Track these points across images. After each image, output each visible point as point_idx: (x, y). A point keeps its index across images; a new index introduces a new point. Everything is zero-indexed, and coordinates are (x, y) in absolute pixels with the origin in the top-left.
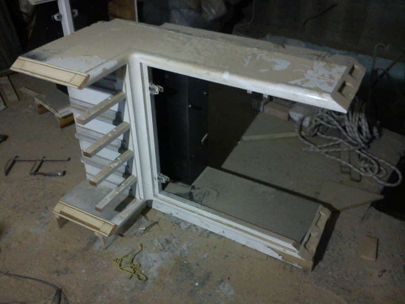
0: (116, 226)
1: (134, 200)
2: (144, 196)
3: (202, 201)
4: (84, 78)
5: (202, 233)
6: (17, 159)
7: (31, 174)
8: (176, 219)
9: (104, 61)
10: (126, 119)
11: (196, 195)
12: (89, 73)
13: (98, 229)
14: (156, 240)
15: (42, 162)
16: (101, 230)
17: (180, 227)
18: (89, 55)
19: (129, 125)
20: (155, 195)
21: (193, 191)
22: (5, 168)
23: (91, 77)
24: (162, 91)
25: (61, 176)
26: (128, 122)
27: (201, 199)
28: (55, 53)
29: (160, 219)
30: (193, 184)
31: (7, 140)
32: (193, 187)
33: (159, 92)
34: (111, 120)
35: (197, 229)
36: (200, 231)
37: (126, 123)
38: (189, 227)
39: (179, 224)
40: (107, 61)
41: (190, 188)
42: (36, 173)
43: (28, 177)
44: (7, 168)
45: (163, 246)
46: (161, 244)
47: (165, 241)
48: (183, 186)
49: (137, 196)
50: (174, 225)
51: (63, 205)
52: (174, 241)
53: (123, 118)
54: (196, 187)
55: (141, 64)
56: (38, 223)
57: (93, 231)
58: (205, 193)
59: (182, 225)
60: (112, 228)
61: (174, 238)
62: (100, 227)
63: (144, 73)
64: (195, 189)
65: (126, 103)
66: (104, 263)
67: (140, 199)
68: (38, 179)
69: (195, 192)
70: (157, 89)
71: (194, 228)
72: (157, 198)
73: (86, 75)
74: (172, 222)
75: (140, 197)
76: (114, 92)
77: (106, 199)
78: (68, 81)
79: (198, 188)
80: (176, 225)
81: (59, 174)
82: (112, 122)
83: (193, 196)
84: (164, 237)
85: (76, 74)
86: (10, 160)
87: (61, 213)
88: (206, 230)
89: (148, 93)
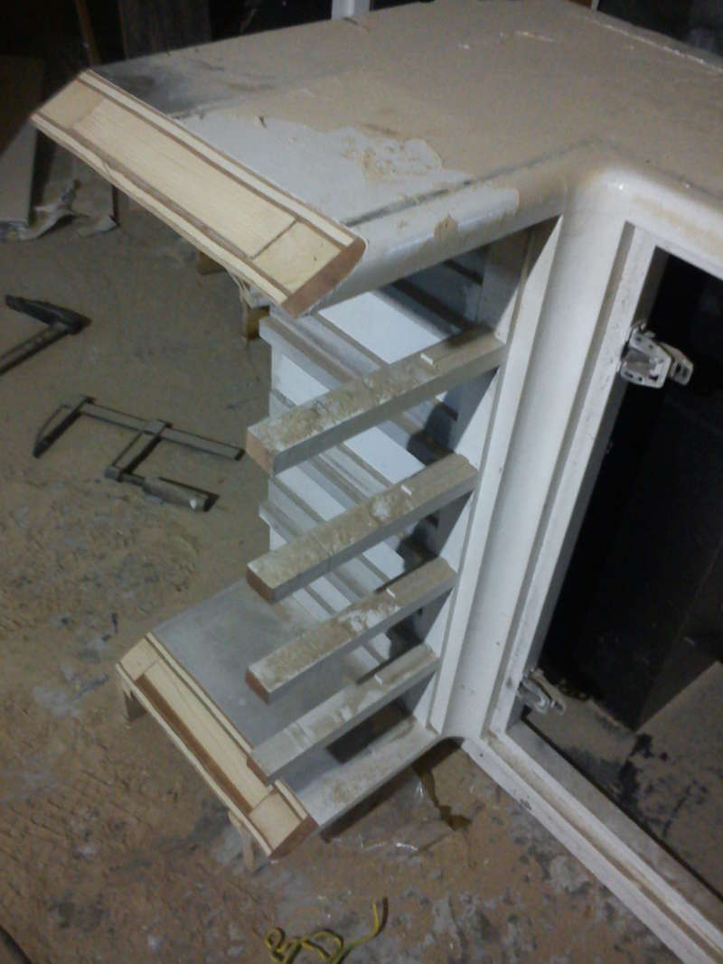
0: (309, 823)
1: (404, 725)
2: (448, 723)
3: (668, 825)
4: (335, 252)
5: (626, 939)
6: (86, 408)
7: (108, 475)
8: (537, 833)
9: (456, 177)
10: (468, 445)
11: (650, 789)
12: (362, 232)
13: (246, 809)
14: (443, 905)
15: (158, 440)
16: (252, 815)
17: (547, 875)
18: (389, 133)
19: (474, 476)
20: (487, 733)
21: (638, 761)
22: (41, 430)
23: (368, 258)
24: (685, 381)
25: (197, 510)
26: (474, 461)
27: (664, 818)
28: (242, 88)
29: (479, 807)
30: (646, 728)
31: (80, 336)
32: (644, 743)
33: (668, 380)
34: (406, 429)
35: (610, 910)
36: (620, 925)
37: (464, 461)
38: (584, 890)
39: (544, 859)
40: (467, 183)
41: (630, 743)
42: (127, 473)
43: (98, 481)
44: (46, 433)
45: (465, 944)
46: (461, 933)
47: (476, 919)
48: (603, 720)
49: (420, 712)
50: (524, 859)
51: (155, 655)
52: (511, 934)
53: (458, 440)
54: (656, 747)
55: (628, 229)
56: (69, 672)
57: (226, 809)
58: (687, 791)
59: (557, 867)
60: (295, 824)
61: (513, 919)
62: (252, 803)
63: (626, 274)
64: (648, 755)
65: (493, 384)
66: (234, 933)
67: (429, 726)
68: (125, 499)
69: (649, 771)
70: (662, 365)
71: (599, 900)
72: (490, 744)
73: (347, 241)
74: (519, 841)
75: (429, 721)
76: (455, 330)
77: (299, 734)
78: (251, 252)
79: (664, 757)
80: (532, 860)
81: (193, 503)
82: (405, 437)
83: (636, 786)
84: (475, 901)
85: (299, 219)
86: (66, 407)
87: (143, 683)
88: (646, 931)
89: (608, 368)
